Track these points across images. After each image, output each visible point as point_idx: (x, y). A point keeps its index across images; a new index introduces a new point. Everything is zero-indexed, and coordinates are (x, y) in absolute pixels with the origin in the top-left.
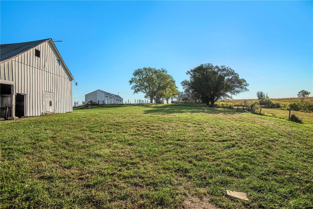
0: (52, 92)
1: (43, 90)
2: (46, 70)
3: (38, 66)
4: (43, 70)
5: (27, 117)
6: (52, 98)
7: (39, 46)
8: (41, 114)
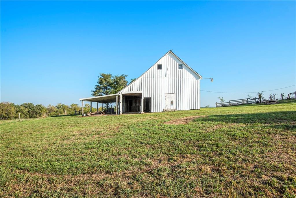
0: (173, 93)
1: (165, 92)
2: (167, 77)
3: (160, 76)
4: (165, 77)
5: (152, 112)
6: (173, 98)
7: (161, 60)
8: (163, 110)
